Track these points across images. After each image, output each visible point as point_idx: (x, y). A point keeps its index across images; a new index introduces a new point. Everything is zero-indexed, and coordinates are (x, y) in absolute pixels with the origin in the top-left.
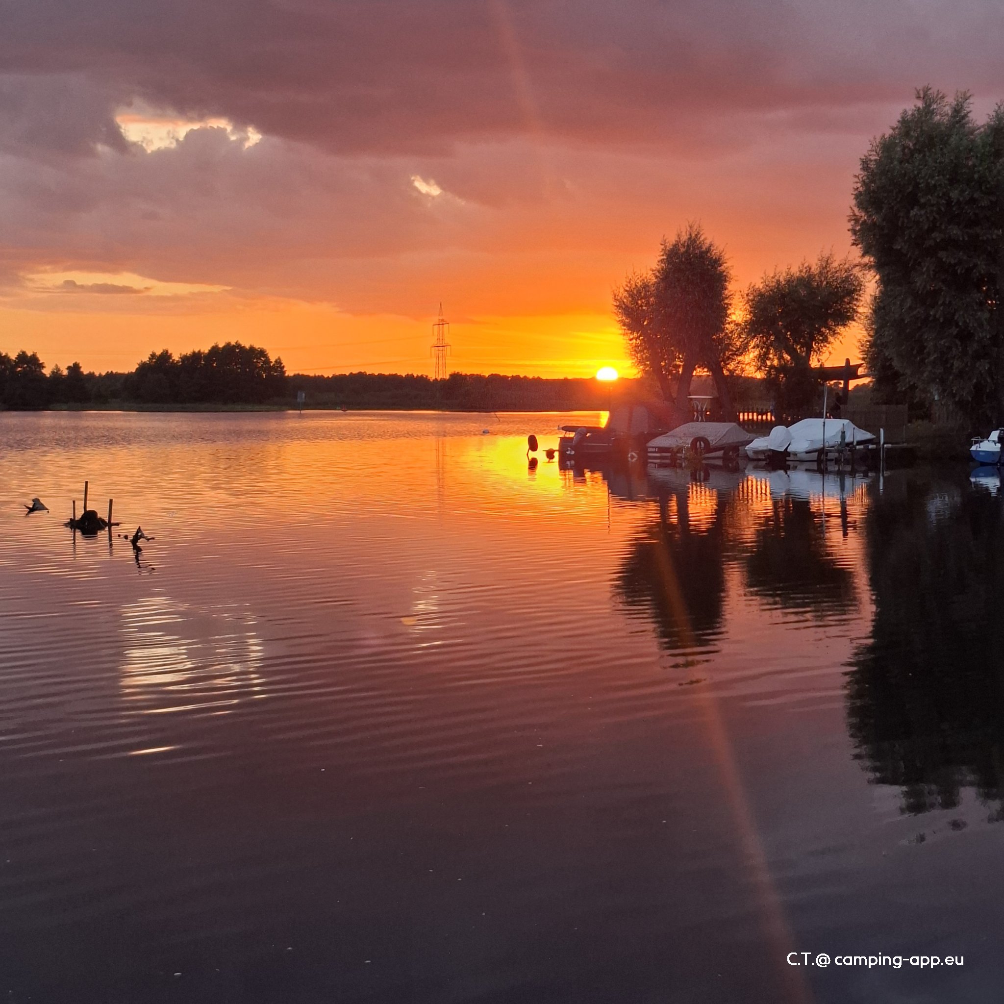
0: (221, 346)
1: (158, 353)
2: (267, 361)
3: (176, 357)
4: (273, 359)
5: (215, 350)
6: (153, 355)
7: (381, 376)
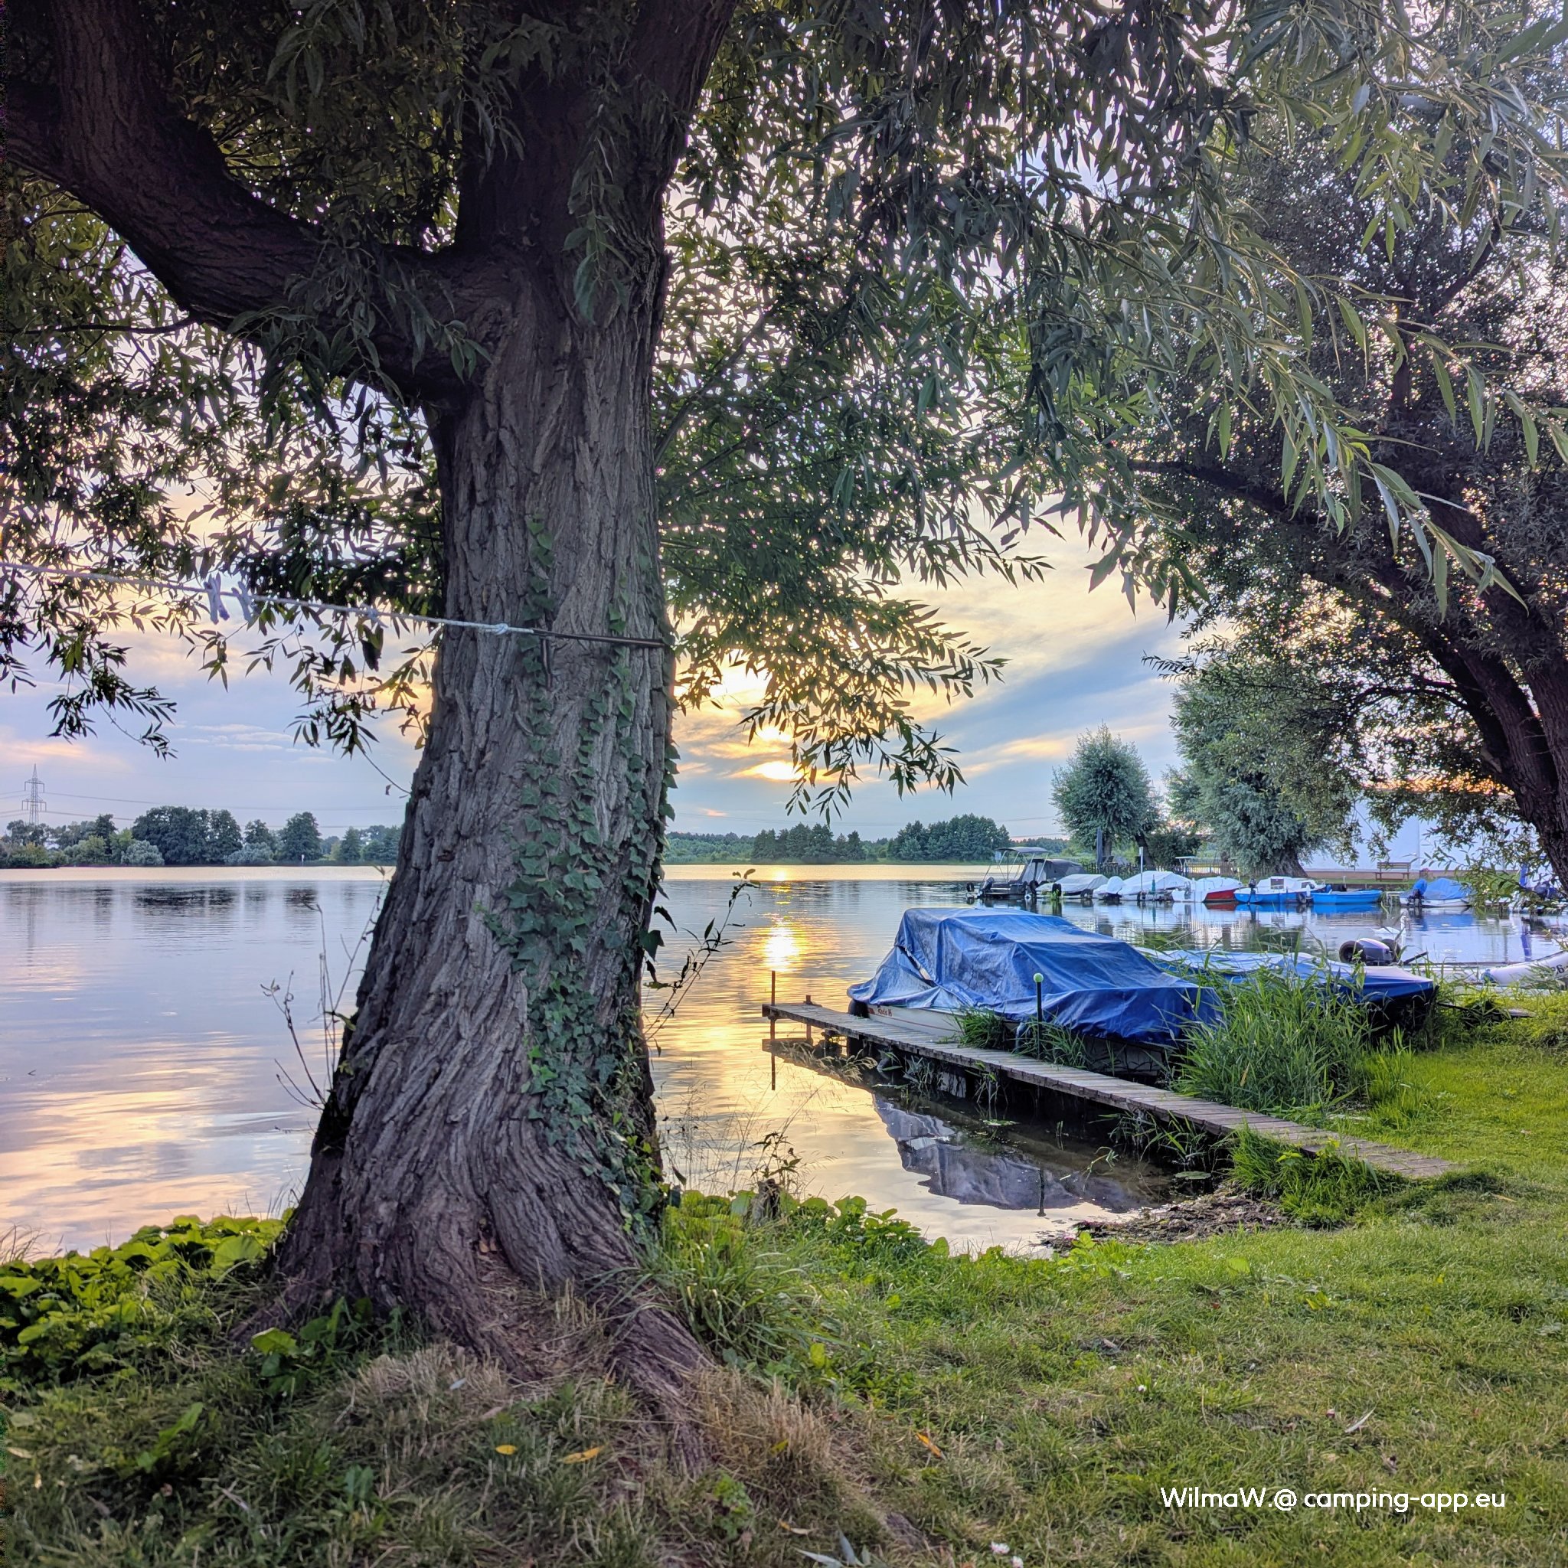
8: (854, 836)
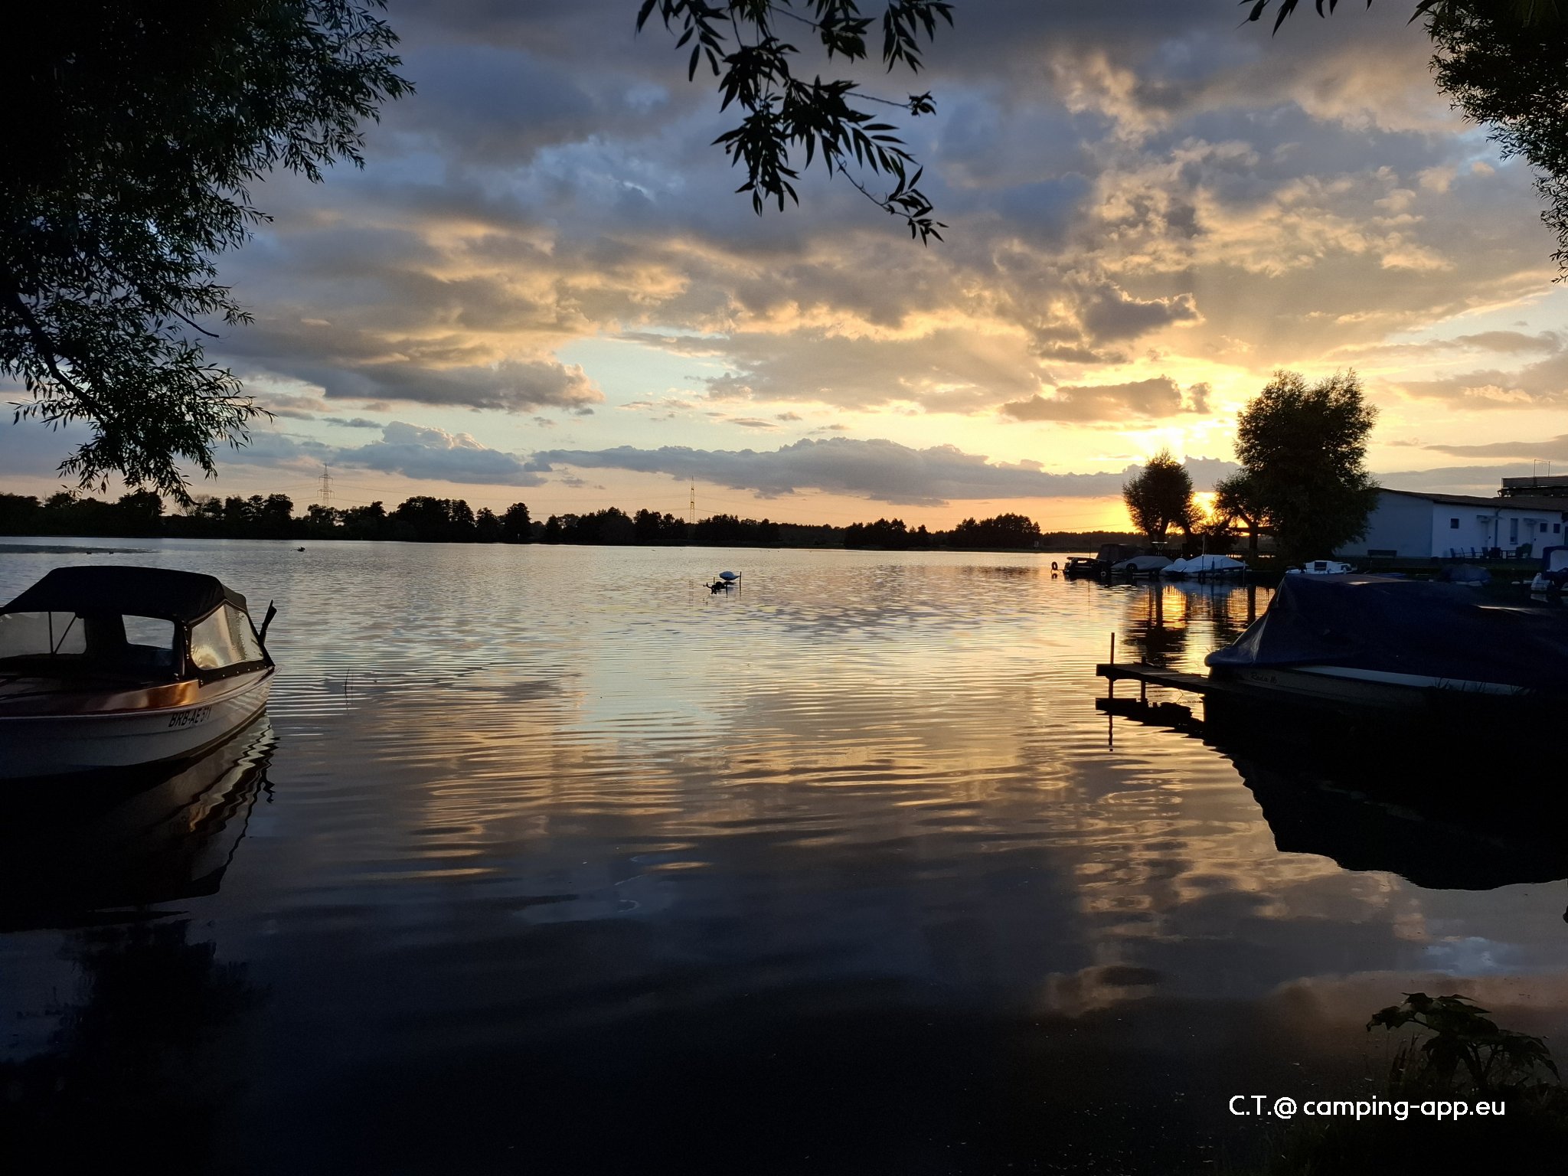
0: (1003, 515)
1: (968, 520)
2: (1030, 524)
3: (978, 522)
4: (1033, 523)
5: (1000, 517)
6: (965, 521)
7: (1113, 533)
8: (922, 528)
